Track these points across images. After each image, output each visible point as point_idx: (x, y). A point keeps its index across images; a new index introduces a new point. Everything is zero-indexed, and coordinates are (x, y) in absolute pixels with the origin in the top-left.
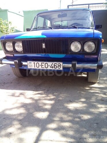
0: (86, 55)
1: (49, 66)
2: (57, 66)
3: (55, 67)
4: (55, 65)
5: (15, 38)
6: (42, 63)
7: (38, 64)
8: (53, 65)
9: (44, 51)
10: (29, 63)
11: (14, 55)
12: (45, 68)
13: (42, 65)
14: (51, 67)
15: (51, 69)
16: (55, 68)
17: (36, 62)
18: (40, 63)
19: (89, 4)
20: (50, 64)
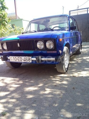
0: (48, 51)
1: (23, 59)
2: (28, 60)
3: (27, 60)
4: (27, 58)
5: (2, 40)
6: (18, 57)
7: (16, 58)
8: (25, 59)
9: (20, 49)
10: (11, 57)
11: (2, 52)
12: (20, 61)
13: (18, 59)
14: (24, 60)
15: (24, 61)
16: (29, 61)
17: (14, 57)
18: (17, 57)
19: (87, 8)
20: (23, 58)
